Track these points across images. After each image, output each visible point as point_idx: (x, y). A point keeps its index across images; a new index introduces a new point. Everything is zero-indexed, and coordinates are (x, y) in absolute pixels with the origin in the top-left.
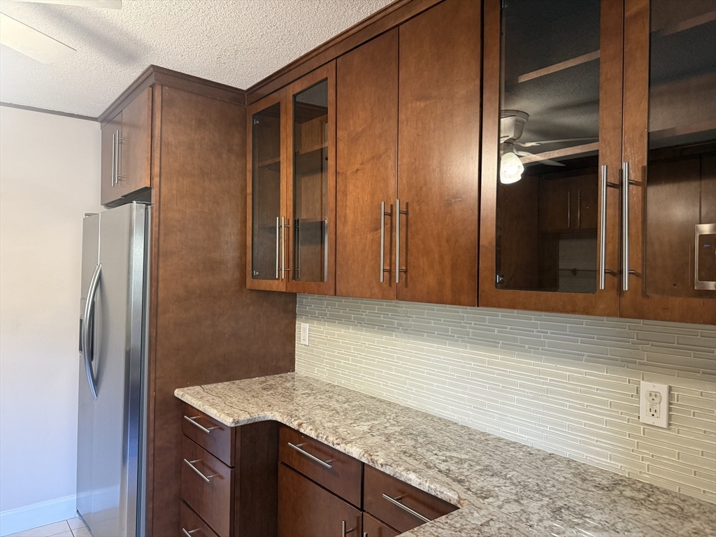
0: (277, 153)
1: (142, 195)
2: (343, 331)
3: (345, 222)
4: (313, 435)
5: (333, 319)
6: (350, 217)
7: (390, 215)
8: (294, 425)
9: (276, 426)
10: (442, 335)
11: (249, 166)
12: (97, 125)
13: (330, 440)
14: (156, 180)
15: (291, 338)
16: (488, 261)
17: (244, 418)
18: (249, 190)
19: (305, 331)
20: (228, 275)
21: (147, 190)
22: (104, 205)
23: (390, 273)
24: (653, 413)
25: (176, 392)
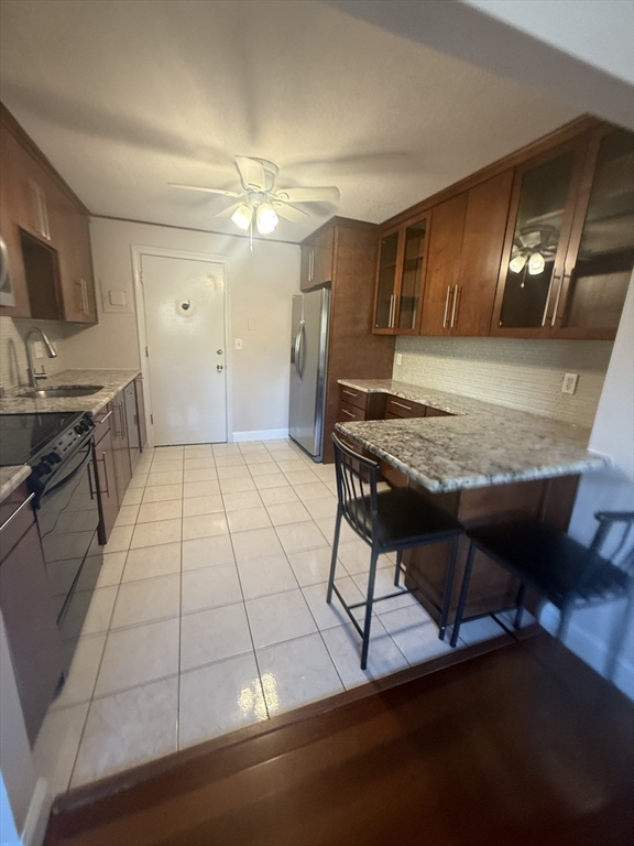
0: (395, 260)
2: (420, 357)
3: (429, 296)
4: (404, 397)
5: (417, 351)
6: (431, 292)
7: (452, 293)
8: (395, 394)
11: (378, 268)
12: (299, 246)
13: (412, 399)
14: (334, 277)
15: (391, 362)
16: (497, 314)
17: (372, 390)
18: (377, 280)
19: (399, 358)
20: (363, 326)
21: (330, 283)
22: (303, 291)
23: (449, 322)
24: (568, 387)
25: (339, 381)
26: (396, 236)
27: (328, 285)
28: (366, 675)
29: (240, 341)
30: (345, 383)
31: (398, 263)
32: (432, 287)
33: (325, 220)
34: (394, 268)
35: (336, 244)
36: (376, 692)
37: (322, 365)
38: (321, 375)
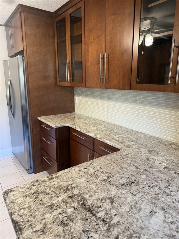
0: (65, 37)
1: (21, 53)
2: (89, 99)
3: (88, 61)
4: (79, 130)
5: (86, 95)
6: (90, 59)
7: (103, 58)
8: (74, 127)
9: (69, 128)
10: (121, 100)
11: (56, 41)
14: (25, 48)
15: (73, 101)
16: (134, 74)
17: (59, 125)
18: (56, 50)
19: (77, 99)
20: (51, 81)
21: (22, 51)
22: (9, 57)
23: (103, 79)
25: (38, 118)
26: (63, 20)
30: (42, 119)
34: (65, 41)
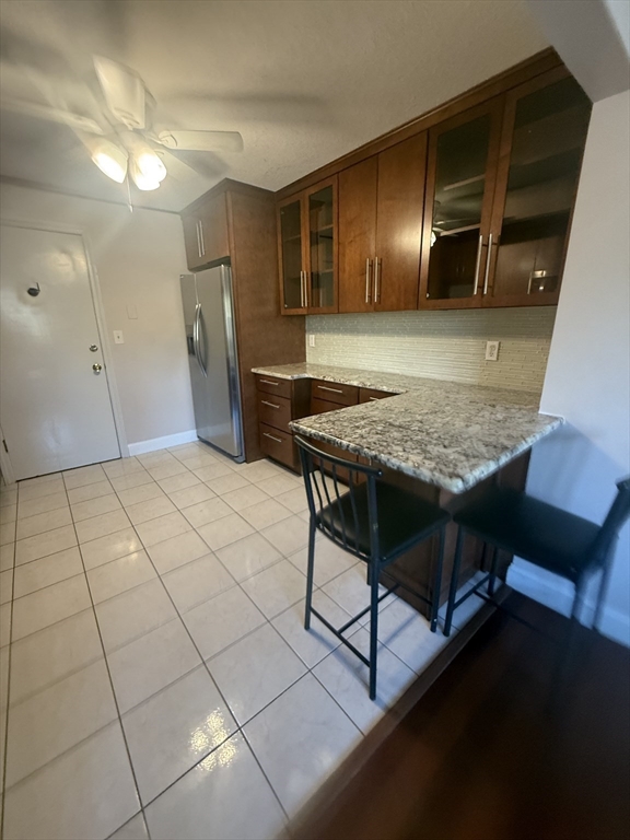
2: (336, 337)
3: (344, 271)
4: (332, 380)
5: (330, 330)
6: (347, 268)
7: (371, 266)
8: (321, 378)
9: (310, 380)
11: (280, 241)
12: (178, 217)
13: (342, 381)
14: (233, 251)
15: (304, 344)
17: (296, 376)
18: (280, 256)
19: (311, 340)
20: (271, 308)
21: (229, 258)
22: (191, 270)
23: (371, 297)
24: (491, 355)
25: (253, 370)
26: (297, 206)
27: (227, 261)
28: (378, 704)
29: (120, 333)
30: (261, 371)
31: (303, 234)
32: (347, 260)
33: (214, 182)
34: (298, 242)
35: (230, 211)
36: (397, 722)
37: (231, 353)
38: (232, 365)
